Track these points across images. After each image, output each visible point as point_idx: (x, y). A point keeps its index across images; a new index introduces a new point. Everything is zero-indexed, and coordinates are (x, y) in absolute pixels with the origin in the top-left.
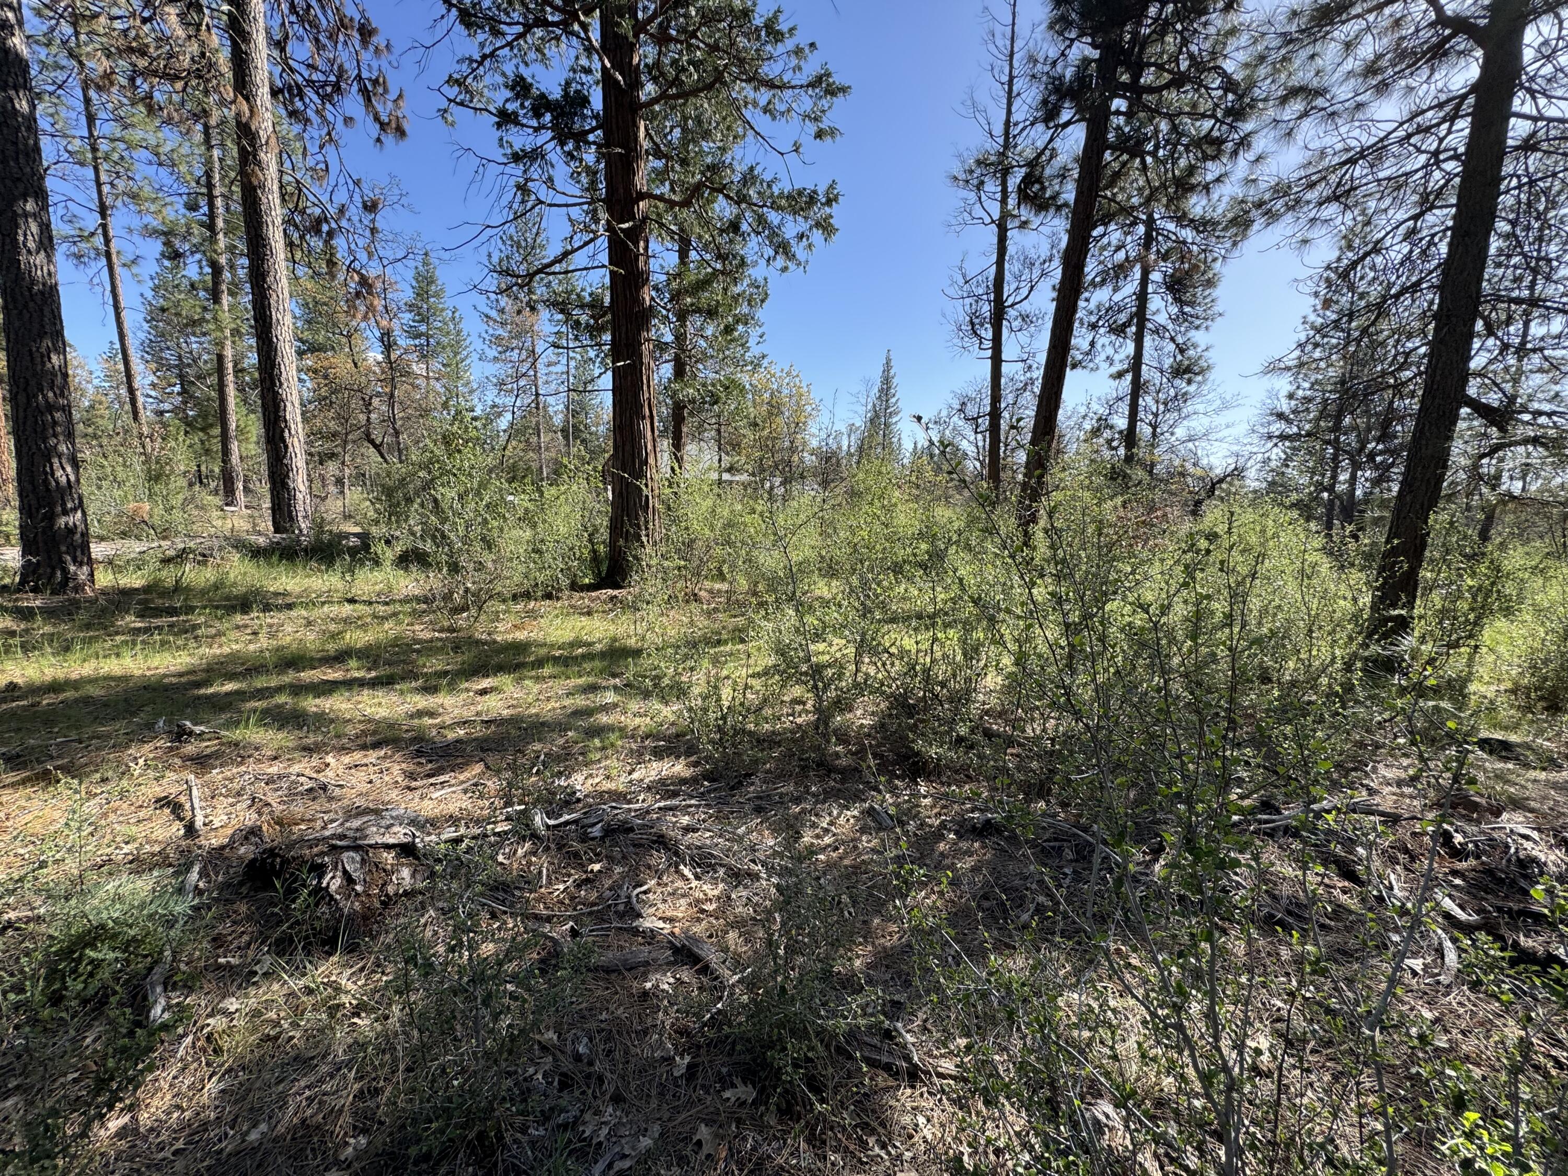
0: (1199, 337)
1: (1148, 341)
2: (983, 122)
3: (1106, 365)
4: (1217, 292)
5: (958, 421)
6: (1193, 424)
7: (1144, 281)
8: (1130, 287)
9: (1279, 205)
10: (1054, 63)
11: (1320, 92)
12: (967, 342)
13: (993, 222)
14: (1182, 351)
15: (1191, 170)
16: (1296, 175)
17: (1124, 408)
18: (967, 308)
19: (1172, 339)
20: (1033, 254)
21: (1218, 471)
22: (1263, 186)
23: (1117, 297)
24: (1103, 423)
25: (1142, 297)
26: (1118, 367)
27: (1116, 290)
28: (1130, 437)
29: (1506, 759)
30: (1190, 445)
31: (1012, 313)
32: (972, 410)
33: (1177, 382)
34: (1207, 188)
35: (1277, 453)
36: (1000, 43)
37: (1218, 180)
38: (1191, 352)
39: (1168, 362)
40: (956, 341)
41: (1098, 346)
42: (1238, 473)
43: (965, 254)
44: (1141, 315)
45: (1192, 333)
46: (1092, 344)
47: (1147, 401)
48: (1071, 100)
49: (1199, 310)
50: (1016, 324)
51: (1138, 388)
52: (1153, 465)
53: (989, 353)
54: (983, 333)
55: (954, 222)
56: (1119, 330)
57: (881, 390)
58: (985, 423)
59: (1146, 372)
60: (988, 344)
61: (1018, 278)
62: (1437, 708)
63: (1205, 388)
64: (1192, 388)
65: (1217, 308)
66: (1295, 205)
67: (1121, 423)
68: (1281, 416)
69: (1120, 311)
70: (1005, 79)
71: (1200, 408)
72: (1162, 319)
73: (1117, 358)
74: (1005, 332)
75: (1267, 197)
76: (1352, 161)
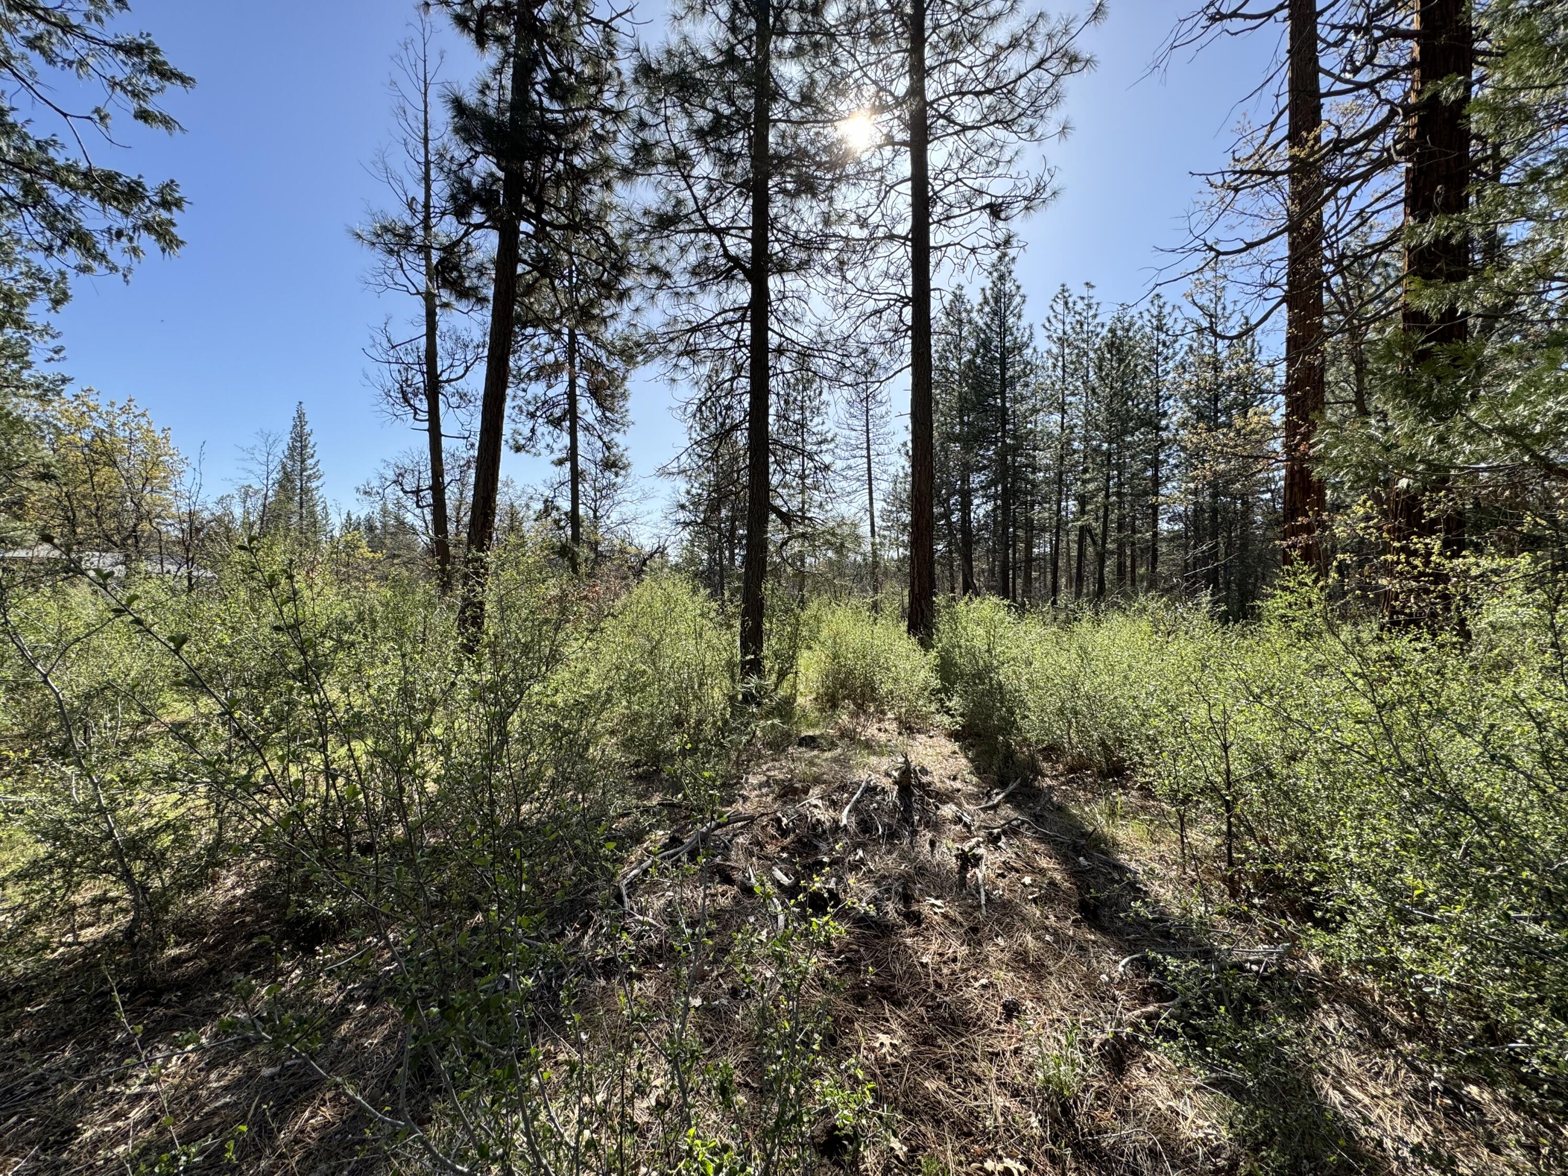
0: (618, 438)
1: (580, 434)
2: (400, 192)
3: (548, 452)
4: (629, 405)
5: (393, 492)
6: (624, 509)
7: (572, 384)
8: (561, 387)
9: (652, 348)
10: (461, 166)
11: (668, 275)
12: (401, 409)
13: (418, 293)
14: (608, 449)
15: (592, 303)
16: (661, 330)
17: (567, 491)
18: (396, 375)
19: (600, 437)
20: (465, 336)
21: (647, 549)
22: (641, 331)
23: (551, 393)
24: (549, 507)
25: (572, 397)
26: (558, 455)
27: (550, 387)
28: (574, 517)
29: (813, 748)
30: (624, 527)
31: (448, 389)
32: (410, 483)
33: (607, 474)
34: (604, 320)
35: (686, 534)
36: (414, 124)
37: (612, 316)
38: (614, 450)
39: (599, 456)
40: (384, 406)
41: (538, 433)
42: (661, 551)
43: (389, 318)
44: (572, 412)
45: (614, 434)
46: (533, 431)
47: (585, 487)
48: (481, 206)
49: (617, 416)
50: (454, 401)
51: (576, 476)
52: (597, 543)
53: (426, 425)
54: (417, 404)
55: (372, 280)
56: (556, 423)
57: (292, 449)
58: (428, 497)
59: (582, 463)
60: (425, 416)
61: (452, 355)
62: (773, 725)
63: (629, 480)
64: (620, 480)
65: (630, 417)
66: (664, 351)
67: (566, 506)
68: (683, 507)
69: (555, 405)
70: (422, 160)
71: (627, 496)
72: (590, 418)
73: (555, 446)
74: (442, 407)
75: (643, 340)
76: (693, 330)
